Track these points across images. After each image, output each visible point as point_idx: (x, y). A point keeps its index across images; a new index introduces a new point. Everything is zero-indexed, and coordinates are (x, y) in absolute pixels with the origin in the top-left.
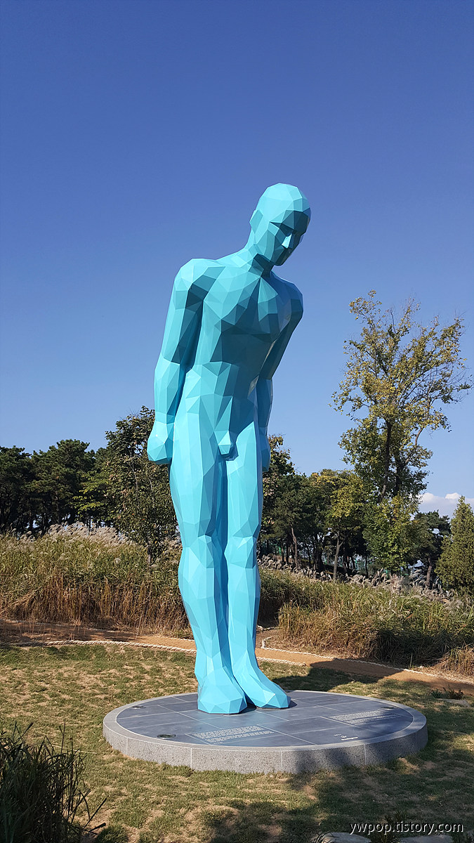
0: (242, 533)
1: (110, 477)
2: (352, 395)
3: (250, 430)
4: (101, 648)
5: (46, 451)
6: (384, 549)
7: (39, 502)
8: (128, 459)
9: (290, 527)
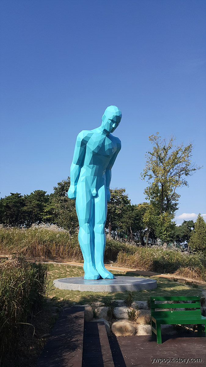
0: (100, 223)
1: (55, 205)
2: (148, 174)
3: (103, 188)
4: (53, 265)
5: (29, 195)
6: (161, 233)
7: (26, 216)
8: (62, 198)
9: (129, 226)
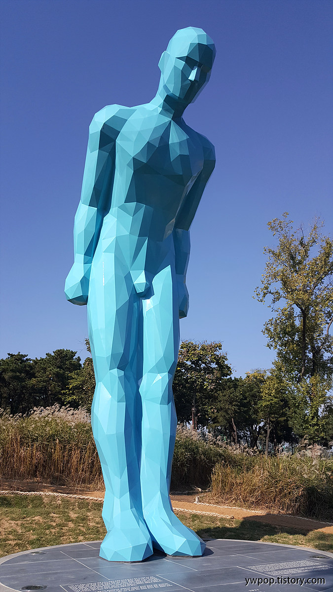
3: (166, 272)
4: (39, 498)
9: (230, 418)
